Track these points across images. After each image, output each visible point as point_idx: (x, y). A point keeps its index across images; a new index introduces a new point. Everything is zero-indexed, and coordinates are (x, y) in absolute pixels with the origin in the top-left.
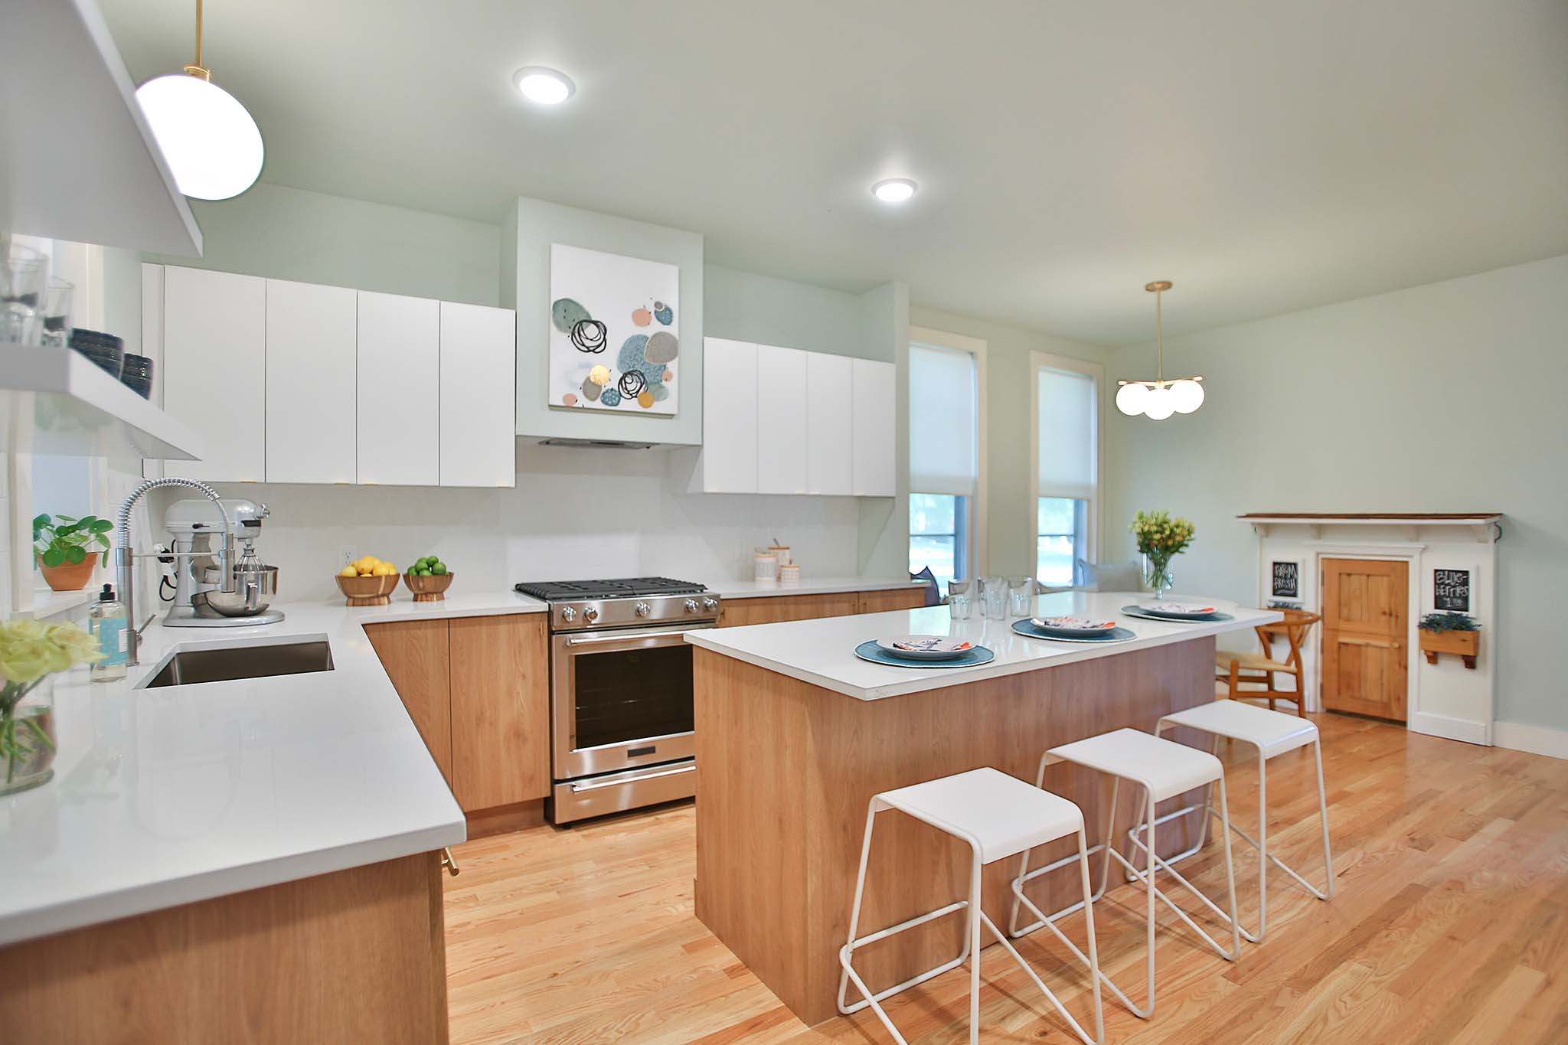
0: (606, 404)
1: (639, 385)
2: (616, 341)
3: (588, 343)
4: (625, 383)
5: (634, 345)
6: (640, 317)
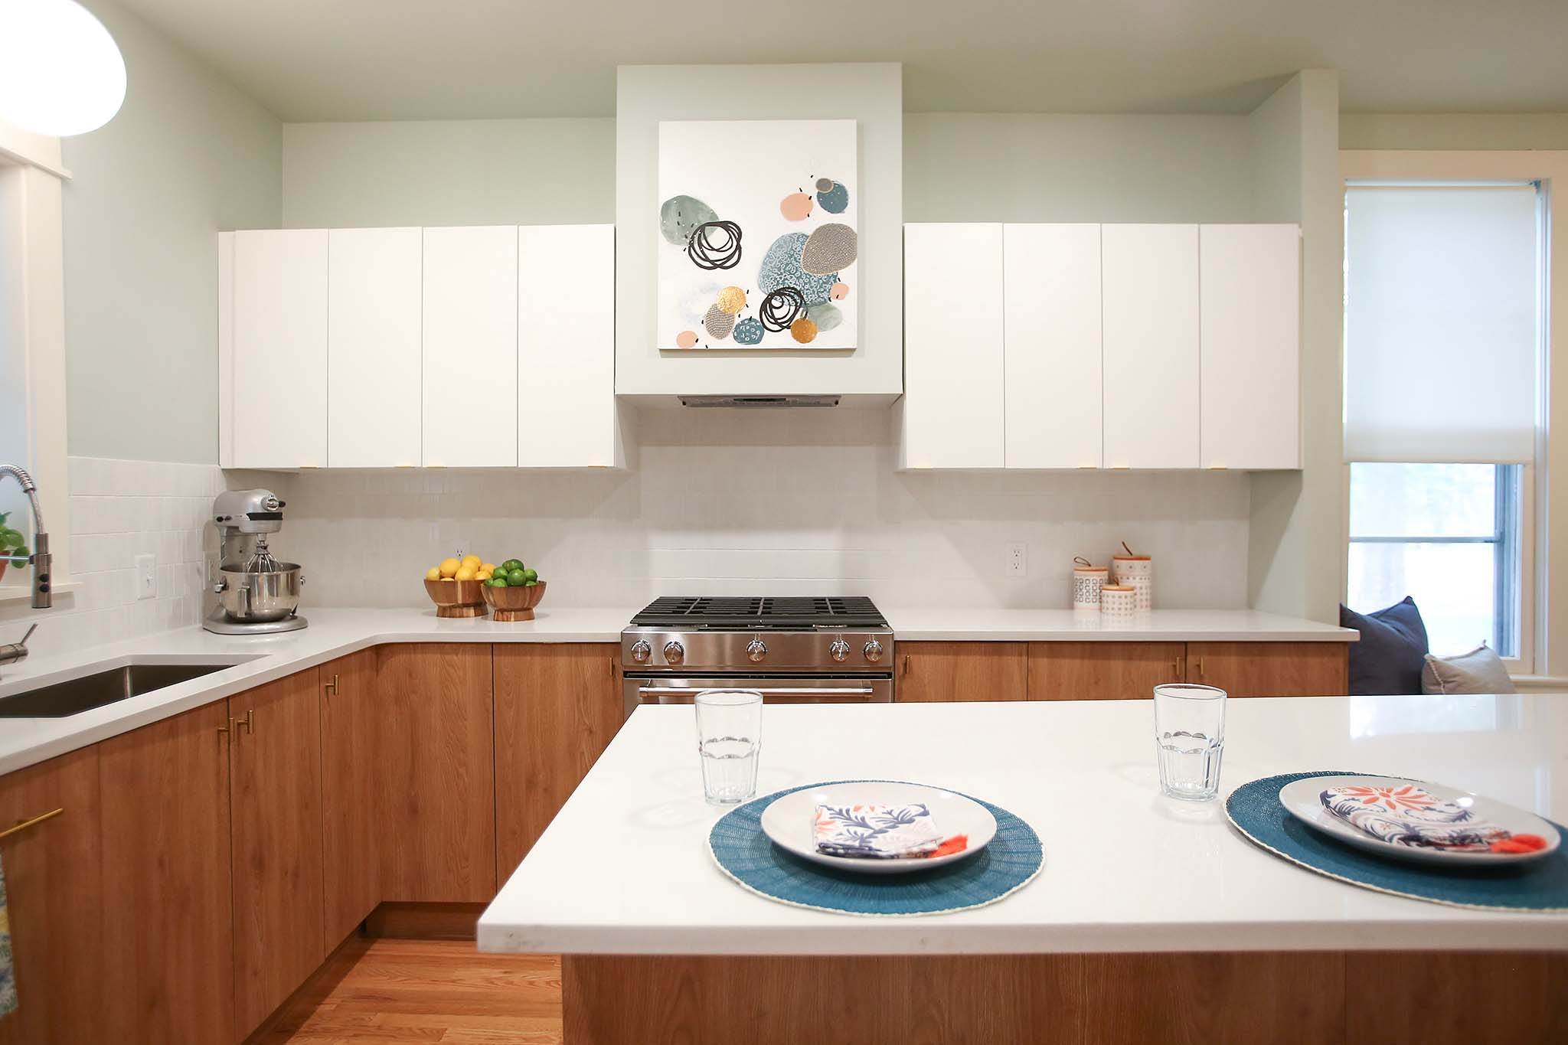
0: (742, 341)
1: (793, 309)
2: (756, 249)
3: (713, 255)
4: (772, 307)
5: (785, 251)
6: (794, 207)
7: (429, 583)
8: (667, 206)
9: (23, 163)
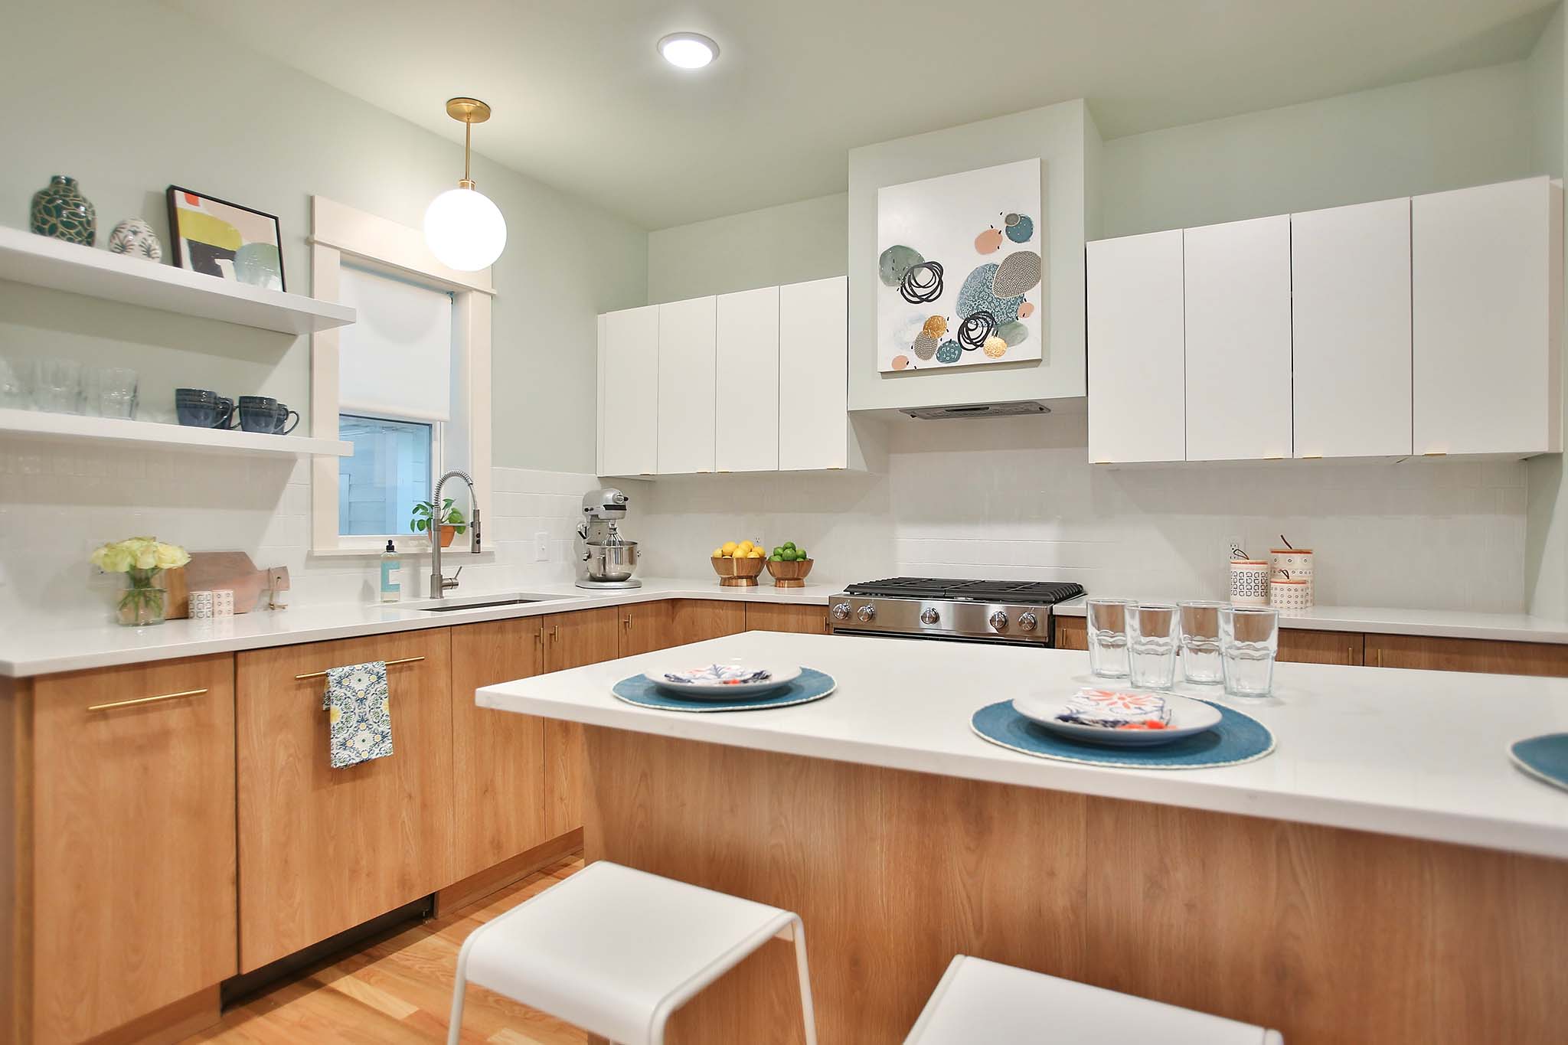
0: (943, 361)
1: (985, 329)
3: (920, 292)
4: (968, 329)
5: (981, 279)
6: (986, 242)
7: (714, 559)
8: (884, 255)
9: (471, 290)
